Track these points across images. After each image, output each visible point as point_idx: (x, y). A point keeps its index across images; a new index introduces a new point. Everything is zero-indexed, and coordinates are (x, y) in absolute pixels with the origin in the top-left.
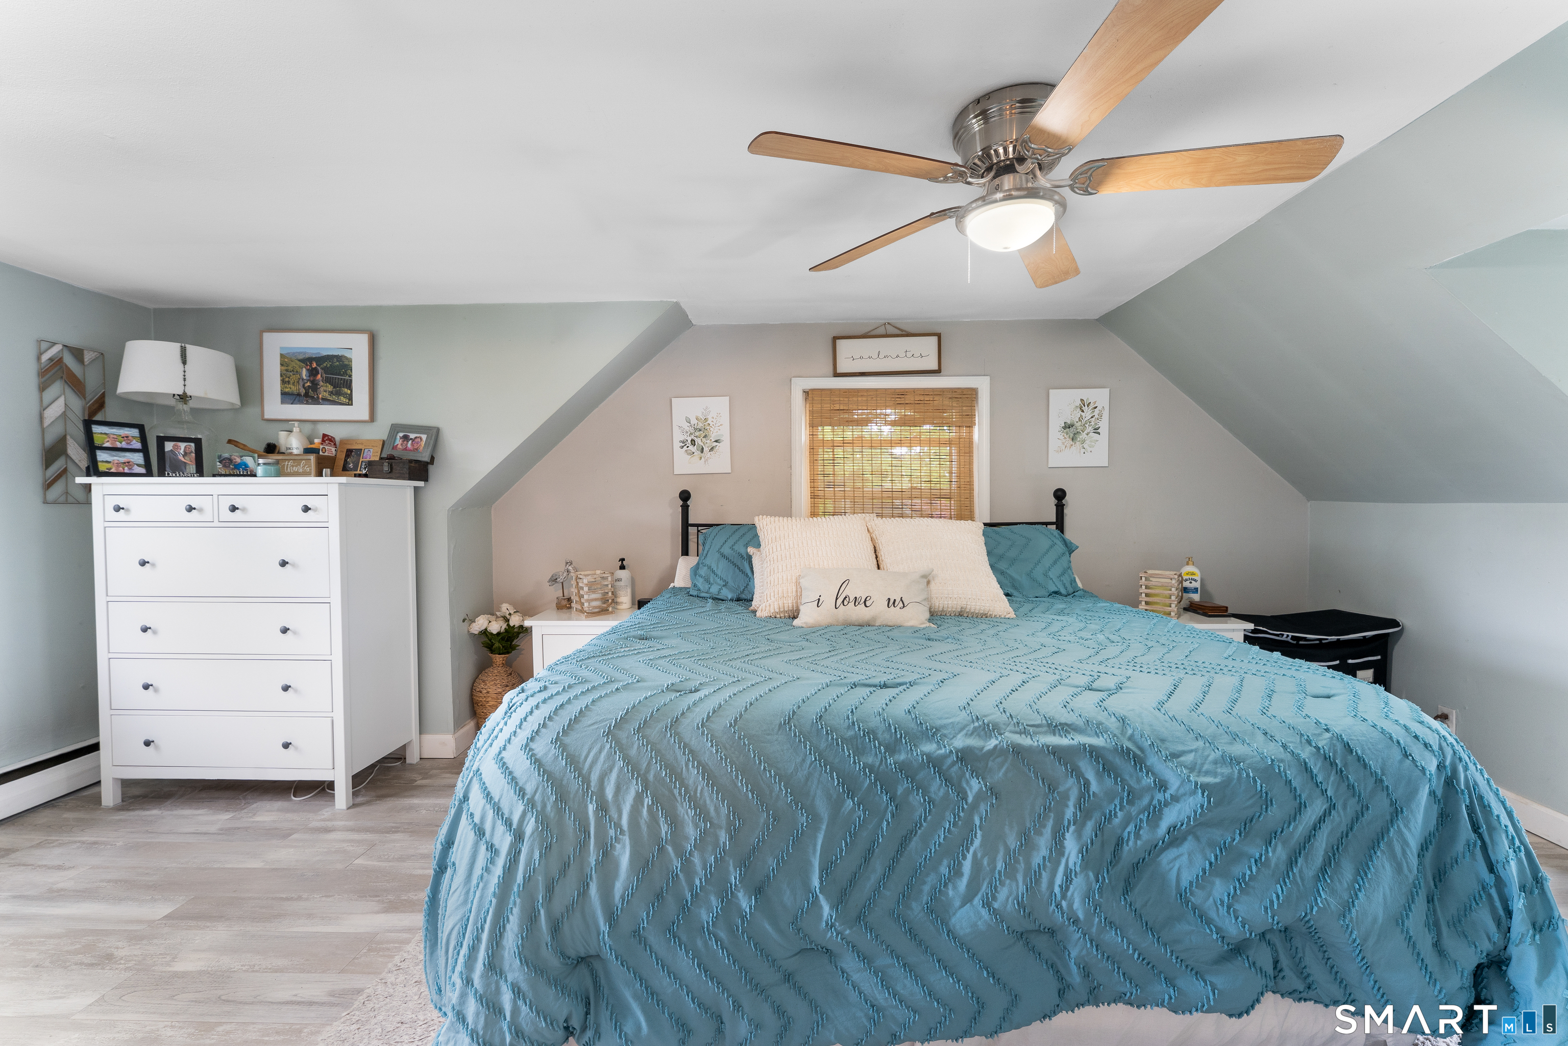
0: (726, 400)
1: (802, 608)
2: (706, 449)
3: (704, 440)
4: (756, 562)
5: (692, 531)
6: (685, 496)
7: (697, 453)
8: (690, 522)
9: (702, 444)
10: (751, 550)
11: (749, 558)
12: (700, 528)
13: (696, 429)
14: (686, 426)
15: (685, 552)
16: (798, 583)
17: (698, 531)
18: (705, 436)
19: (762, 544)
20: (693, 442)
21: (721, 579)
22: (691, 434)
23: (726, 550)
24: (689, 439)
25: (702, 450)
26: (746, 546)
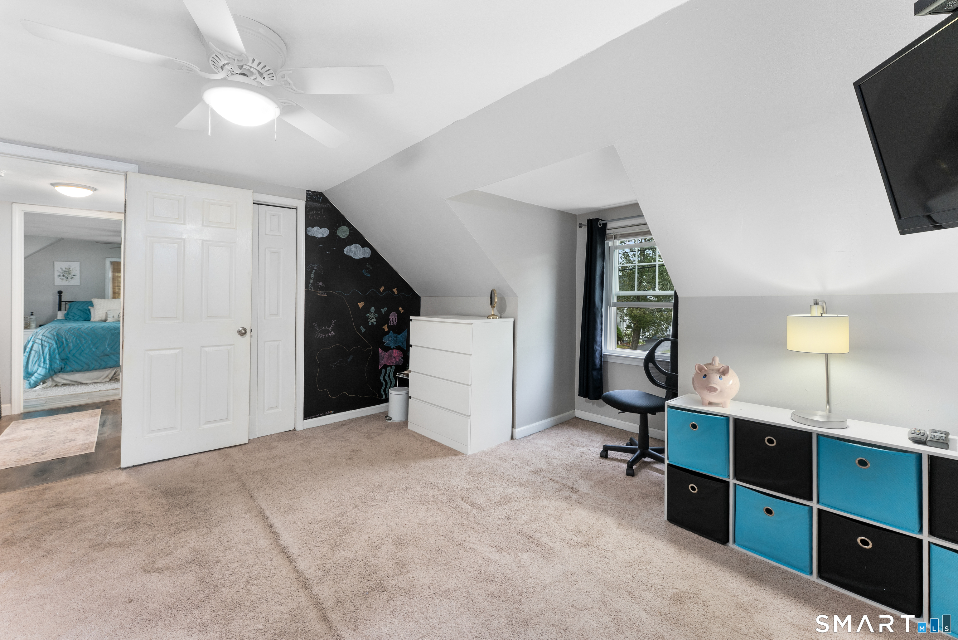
0: (79, 263)
1: (108, 319)
2: (69, 278)
3: (68, 275)
4: (92, 310)
5: (63, 304)
6: (60, 293)
7: (65, 279)
8: (62, 300)
9: (68, 276)
10: (90, 307)
11: (89, 310)
12: (67, 302)
13: (65, 272)
14: (60, 270)
15: (60, 309)
16: (107, 313)
17: (66, 303)
18: (69, 274)
19: (94, 306)
20: (63, 276)
21: (78, 316)
22: (63, 273)
23: (80, 308)
24: (62, 275)
25: (67, 278)
26: (88, 307)
